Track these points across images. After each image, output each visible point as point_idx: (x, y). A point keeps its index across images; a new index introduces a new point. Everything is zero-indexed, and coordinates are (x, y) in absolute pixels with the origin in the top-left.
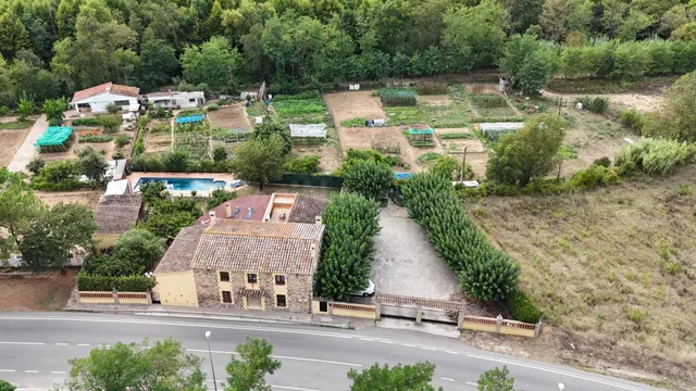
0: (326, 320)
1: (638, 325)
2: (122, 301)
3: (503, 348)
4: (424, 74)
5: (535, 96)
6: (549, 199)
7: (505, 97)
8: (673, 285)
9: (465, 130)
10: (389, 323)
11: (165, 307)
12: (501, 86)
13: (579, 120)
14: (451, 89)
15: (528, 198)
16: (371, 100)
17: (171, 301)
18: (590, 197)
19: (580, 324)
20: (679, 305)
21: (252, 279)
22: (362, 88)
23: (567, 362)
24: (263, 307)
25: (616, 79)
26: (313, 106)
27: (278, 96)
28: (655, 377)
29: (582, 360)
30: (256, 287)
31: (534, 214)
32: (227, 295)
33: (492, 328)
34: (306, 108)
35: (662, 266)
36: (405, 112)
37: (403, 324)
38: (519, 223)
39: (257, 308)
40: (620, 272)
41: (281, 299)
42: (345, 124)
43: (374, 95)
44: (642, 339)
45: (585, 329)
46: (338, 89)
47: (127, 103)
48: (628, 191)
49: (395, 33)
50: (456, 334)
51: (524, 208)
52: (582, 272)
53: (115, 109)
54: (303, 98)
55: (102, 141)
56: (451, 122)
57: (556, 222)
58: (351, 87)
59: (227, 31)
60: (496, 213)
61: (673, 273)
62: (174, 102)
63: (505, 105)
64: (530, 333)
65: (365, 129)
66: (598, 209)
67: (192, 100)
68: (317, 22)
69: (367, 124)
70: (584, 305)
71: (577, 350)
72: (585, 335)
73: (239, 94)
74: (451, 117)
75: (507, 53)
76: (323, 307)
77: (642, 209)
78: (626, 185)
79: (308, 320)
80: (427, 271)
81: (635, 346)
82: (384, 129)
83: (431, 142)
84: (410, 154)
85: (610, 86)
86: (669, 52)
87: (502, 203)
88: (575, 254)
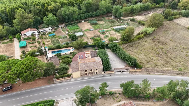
0: (105, 75)
1: (156, 65)
2: (65, 79)
3: (137, 74)
4: (97, 16)
5: (120, 19)
6: (133, 43)
7: (114, 19)
8: (159, 56)
9: (110, 29)
10: (117, 73)
11: (74, 78)
12: (113, 17)
13: (130, 24)
14: (103, 19)
15: (130, 43)
16: (88, 24)
17: (75, 77)
18: (140, 41)
19: (148, 67)
20: (161, 60)
21: (91, 70)
22: (85, 21)
23: (148, 74)
24: (93, 75)
25: (134, 13)
26: (76, 27)
27: (68, 26)
28: (162, 74)
29: (150, 73)
30: (92, 72)
31: (132, 47)
32: (86, 74)
33: (134, 71)
34: (75, 28)
35: (156, 53)
36: (96, 26)
37: (119, 73)
38: (130, 49)
39: (92, 75)
40: (150, 55)
41: (97, 73)
42: (85, 31)
43: (88, 23)
44: (158, 67)
45: (149, 67)
46: (80, 22)
47: (35, 33)
48: (146, 39)
49: (89, 8)
50: (129, 73)
51: (130, 46)
52: (144, 57)
53: (33, 35)
54: (73, 25)
55: (34, 43)
56: (107, 27)
57: (136, 48)
58: (82, 21)
59: (50, 11)
60: (125, 47)
61: (158, 54)
62: (45, 31)
63: (115, 22)
64: (141, 70)
65: (90, 31)
66: (142, 44)
67: (50, 30)
68: (73, 8)
69: (90, 30)
70: (147, 63)
71: (149, 72)
72: (149, 69)
73: (59, 26)
74: (106, 26)
75: (114, 10)
76: (104, 73)
77: (149, 42)
78: (145, 37)
79: (102, 76)
80: (118, 62)
81: (157, 69)
82: (94, 31)
83: (105, 33)
84: (102, 36)
85: (134, 15)
86: (143, 6)
87: (126, 45)
88: (142, 54)
